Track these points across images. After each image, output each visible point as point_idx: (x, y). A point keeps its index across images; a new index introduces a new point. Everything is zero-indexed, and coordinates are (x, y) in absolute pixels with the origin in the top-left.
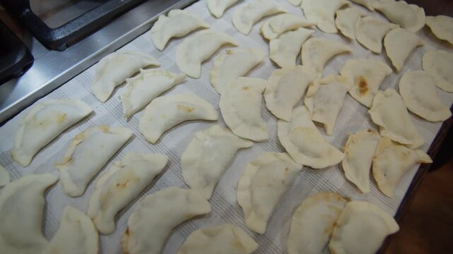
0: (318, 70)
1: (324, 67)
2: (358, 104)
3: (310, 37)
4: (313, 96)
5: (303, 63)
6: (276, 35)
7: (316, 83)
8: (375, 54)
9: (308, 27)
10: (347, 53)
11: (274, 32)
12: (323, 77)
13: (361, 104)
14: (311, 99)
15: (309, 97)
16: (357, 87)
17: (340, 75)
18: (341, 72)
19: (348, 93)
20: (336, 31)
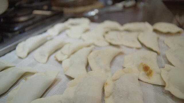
0: (106, 71)
1: (110, 67)
2: (152, 86)
3: (91, 51)
4: (111, 94)
5: (92, 69)
6: (66, 56)
7: (109, 81)
8: (138, 49)
9: (89, 46)
10: (121, 54)
11: (64, 55)
12: (112, 75)
13: (154, 85)
14: (111, 98)
15: (108, 97)
16: (142, 72)
17: (124, 68)
18: (125, 66)
19: (139, 80)
20: (107, 44)
